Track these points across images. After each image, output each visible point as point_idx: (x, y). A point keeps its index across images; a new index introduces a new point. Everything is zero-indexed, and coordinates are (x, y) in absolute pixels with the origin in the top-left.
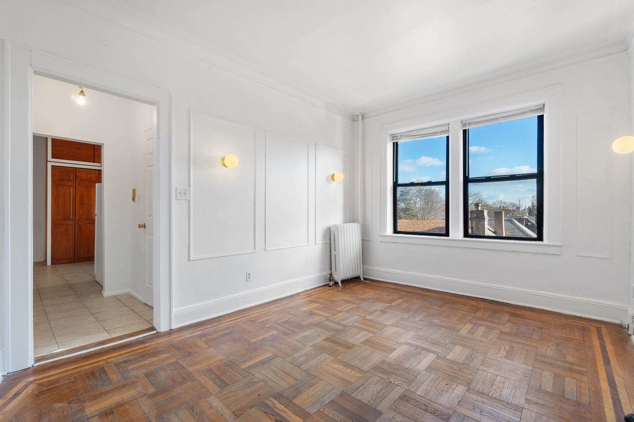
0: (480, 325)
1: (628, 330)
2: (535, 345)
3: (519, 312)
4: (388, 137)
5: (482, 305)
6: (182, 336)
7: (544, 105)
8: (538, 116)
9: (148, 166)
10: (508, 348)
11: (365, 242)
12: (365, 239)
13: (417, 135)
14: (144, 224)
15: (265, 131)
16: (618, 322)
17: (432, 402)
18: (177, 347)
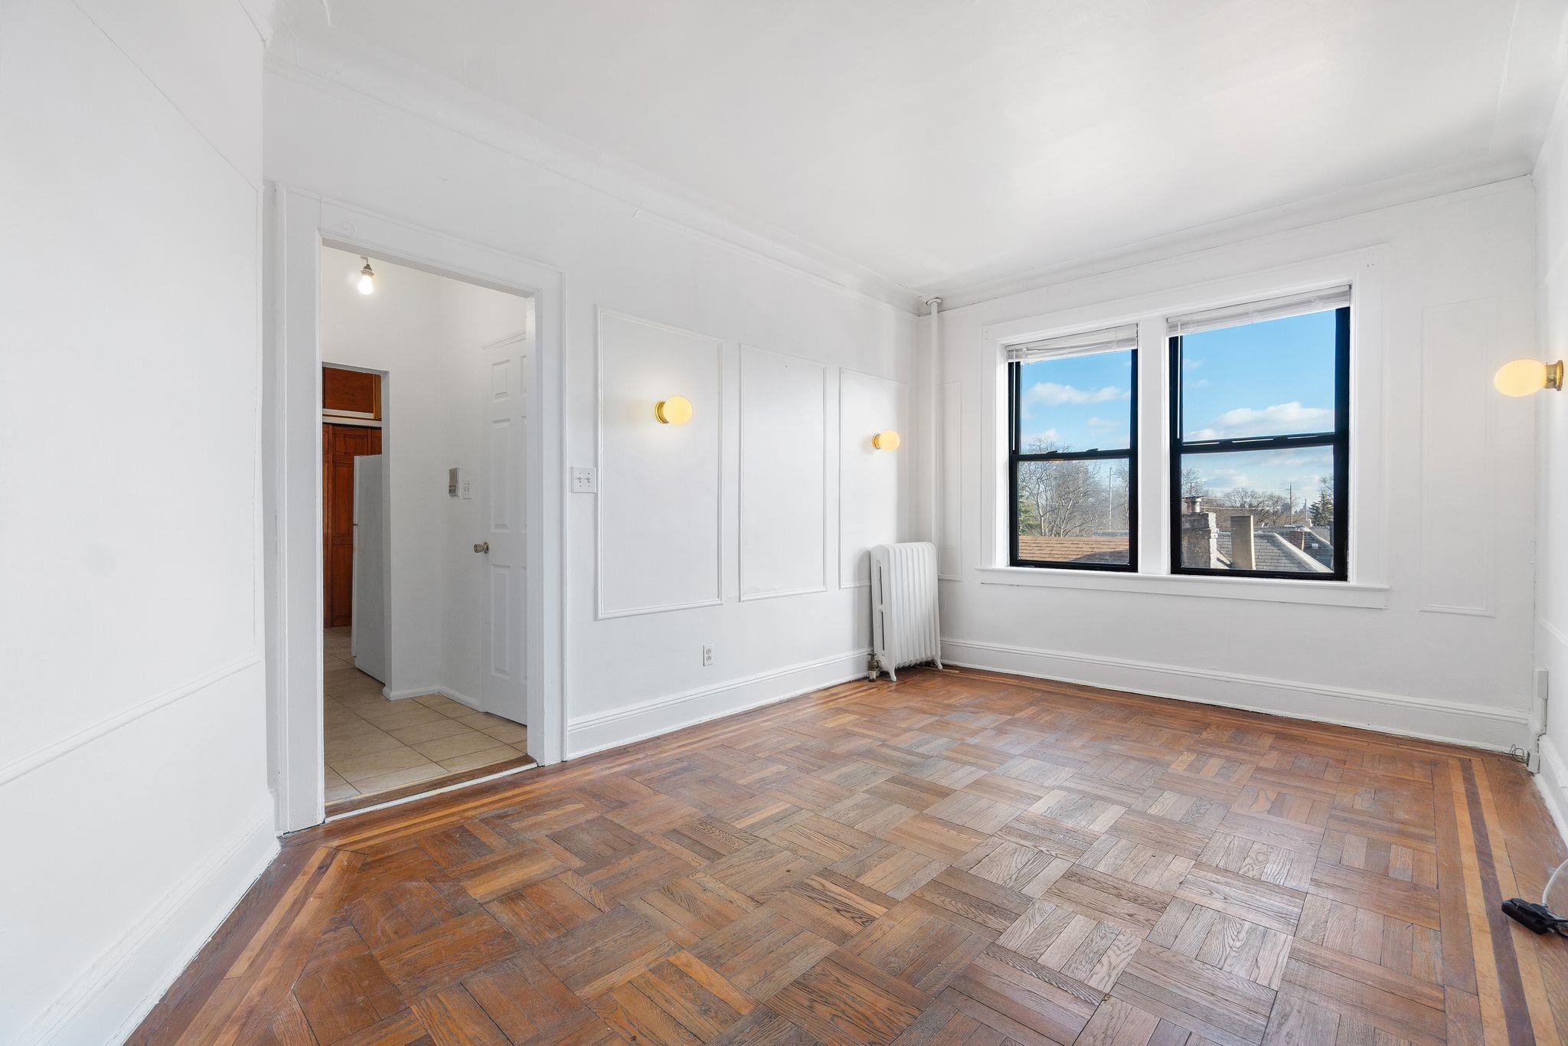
0: (1212, 755)
1: (1527, 764)
2: (1330, 791)
3: (1295, 732)
4: (997, 350)
5: (1214, 718)
6: (592, 773)
7: (1350, 286)
8: (1337, 310)
9: (493, 422)
10: (1273, 796)
11: (945, 583)
12: (946, 577)
13: (1064, 348)
14: (486, 543)
15: (740, 346)
16: (1507, 750)
17: (1128, 883)
18: (594, 793)
